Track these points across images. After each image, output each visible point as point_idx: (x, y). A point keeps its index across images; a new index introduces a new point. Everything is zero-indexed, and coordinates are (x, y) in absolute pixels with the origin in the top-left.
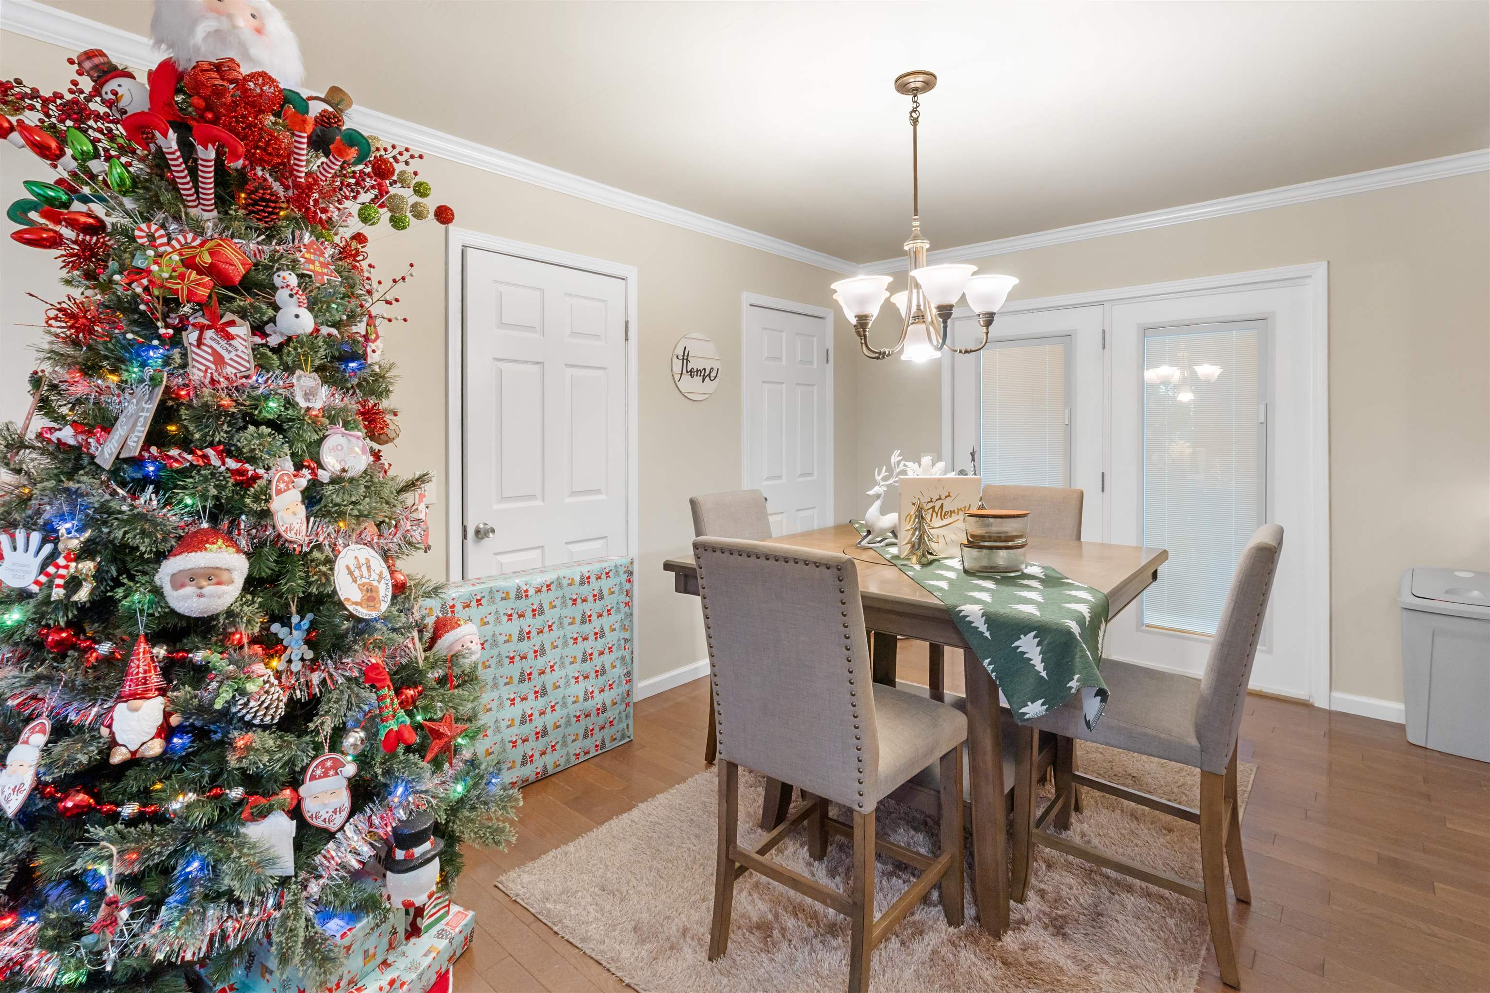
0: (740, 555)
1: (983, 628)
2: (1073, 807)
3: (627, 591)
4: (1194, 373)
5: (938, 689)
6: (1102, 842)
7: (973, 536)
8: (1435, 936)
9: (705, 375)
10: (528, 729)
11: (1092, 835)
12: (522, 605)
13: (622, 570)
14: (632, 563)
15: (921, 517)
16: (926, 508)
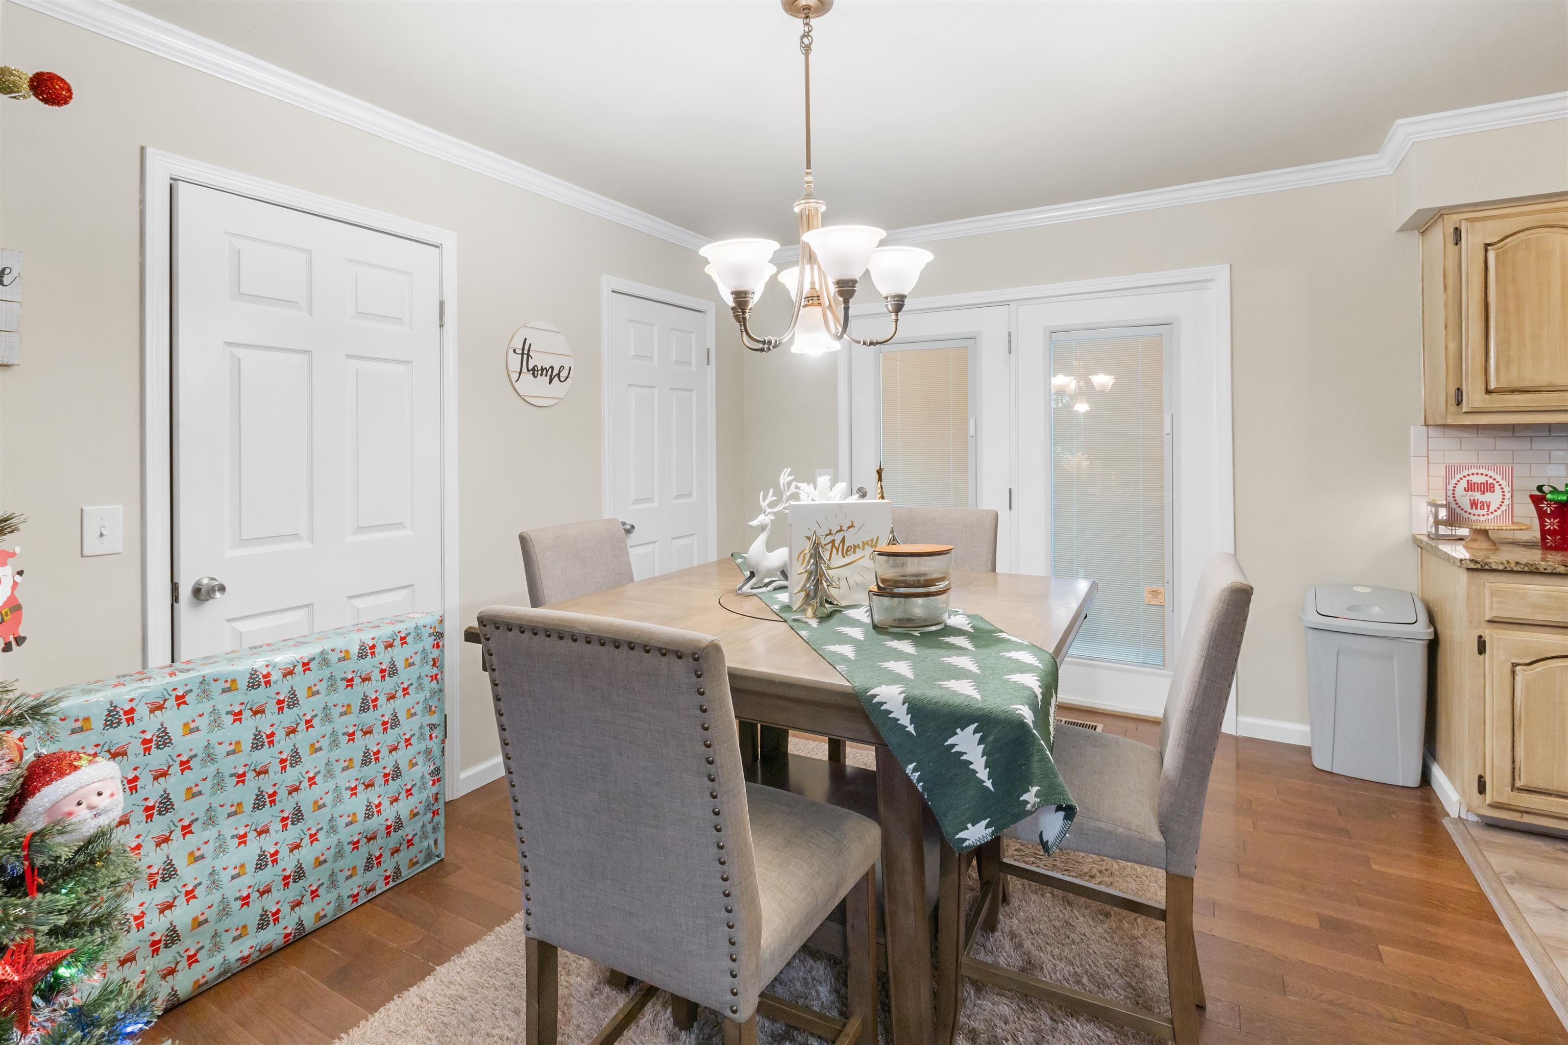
0: (549, 636)
1: (905, 720)
2: (1001, 897)
3: (434, 660)
4: (1090, 384)
5: (839, 762)
6: (1035, 944)
7: (883, 581)
8: (1395, 1020)
9: (553, 375)
10: (270, 874)
11: (1024, 935)
12: (259, 696)
13: (425, 633)
14: (441, 621)
15: (816, 555)
16: (823, 543)
